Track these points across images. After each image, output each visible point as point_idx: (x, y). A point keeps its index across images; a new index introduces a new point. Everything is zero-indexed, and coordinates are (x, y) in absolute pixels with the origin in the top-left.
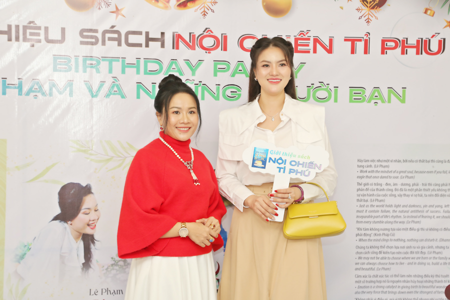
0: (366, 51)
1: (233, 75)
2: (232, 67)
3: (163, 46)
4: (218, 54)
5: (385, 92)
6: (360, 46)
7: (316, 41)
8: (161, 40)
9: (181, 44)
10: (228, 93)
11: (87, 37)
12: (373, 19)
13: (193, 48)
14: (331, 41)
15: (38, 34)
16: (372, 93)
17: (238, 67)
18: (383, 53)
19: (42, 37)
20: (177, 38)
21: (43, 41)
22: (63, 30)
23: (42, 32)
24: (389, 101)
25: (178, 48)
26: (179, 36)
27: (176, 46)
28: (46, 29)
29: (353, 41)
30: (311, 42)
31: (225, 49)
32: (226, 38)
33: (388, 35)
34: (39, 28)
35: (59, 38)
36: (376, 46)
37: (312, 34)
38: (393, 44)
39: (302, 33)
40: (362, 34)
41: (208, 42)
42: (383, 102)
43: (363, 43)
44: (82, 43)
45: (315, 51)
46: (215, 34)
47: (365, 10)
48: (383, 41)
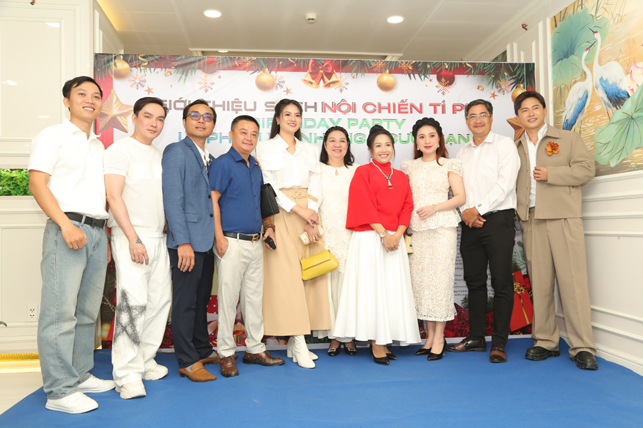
0: (443, 112)
1: (360, 128)
2: (359, 123)
3: (316, 111)
4: (350, 115)
5: (456, 137)
6: (439, 108)
7: (412, 106)
8: (315, 107)
9: (327, 109)
10: (358, 139)
11: (270, 106)
12: (446, 92)
13: (335, 111)
14: (421, 106)
15: (241, 106)
16: (449, 138)
17: (363, 122)
18: (454, 113)
19: (243, 108)
20: (324, 106)
21: (243, 109)
22: (255, 103)
23: (243, 105)
24: (459, 143)
25: (325, 112)
26: (326, 104)
27: (324, 110)
28: (245, 103)
29: (435, 106)
30: (409, 107)
31: (355, 112)
32: (355, 104)
33: (456, 102)
34: (241, 102)
35: (253, 108)
36: (449, 109)
37: (409, 102)
38: (459, 108)
39: (402, 101)
40: (440, 101)
41: (344, 108)
42: (456, 143)
43: (441, 107)
44: (266, 110)
45: (411, 112)
46: (348, 102)
47: (441, 87)
48: (454, 106)
